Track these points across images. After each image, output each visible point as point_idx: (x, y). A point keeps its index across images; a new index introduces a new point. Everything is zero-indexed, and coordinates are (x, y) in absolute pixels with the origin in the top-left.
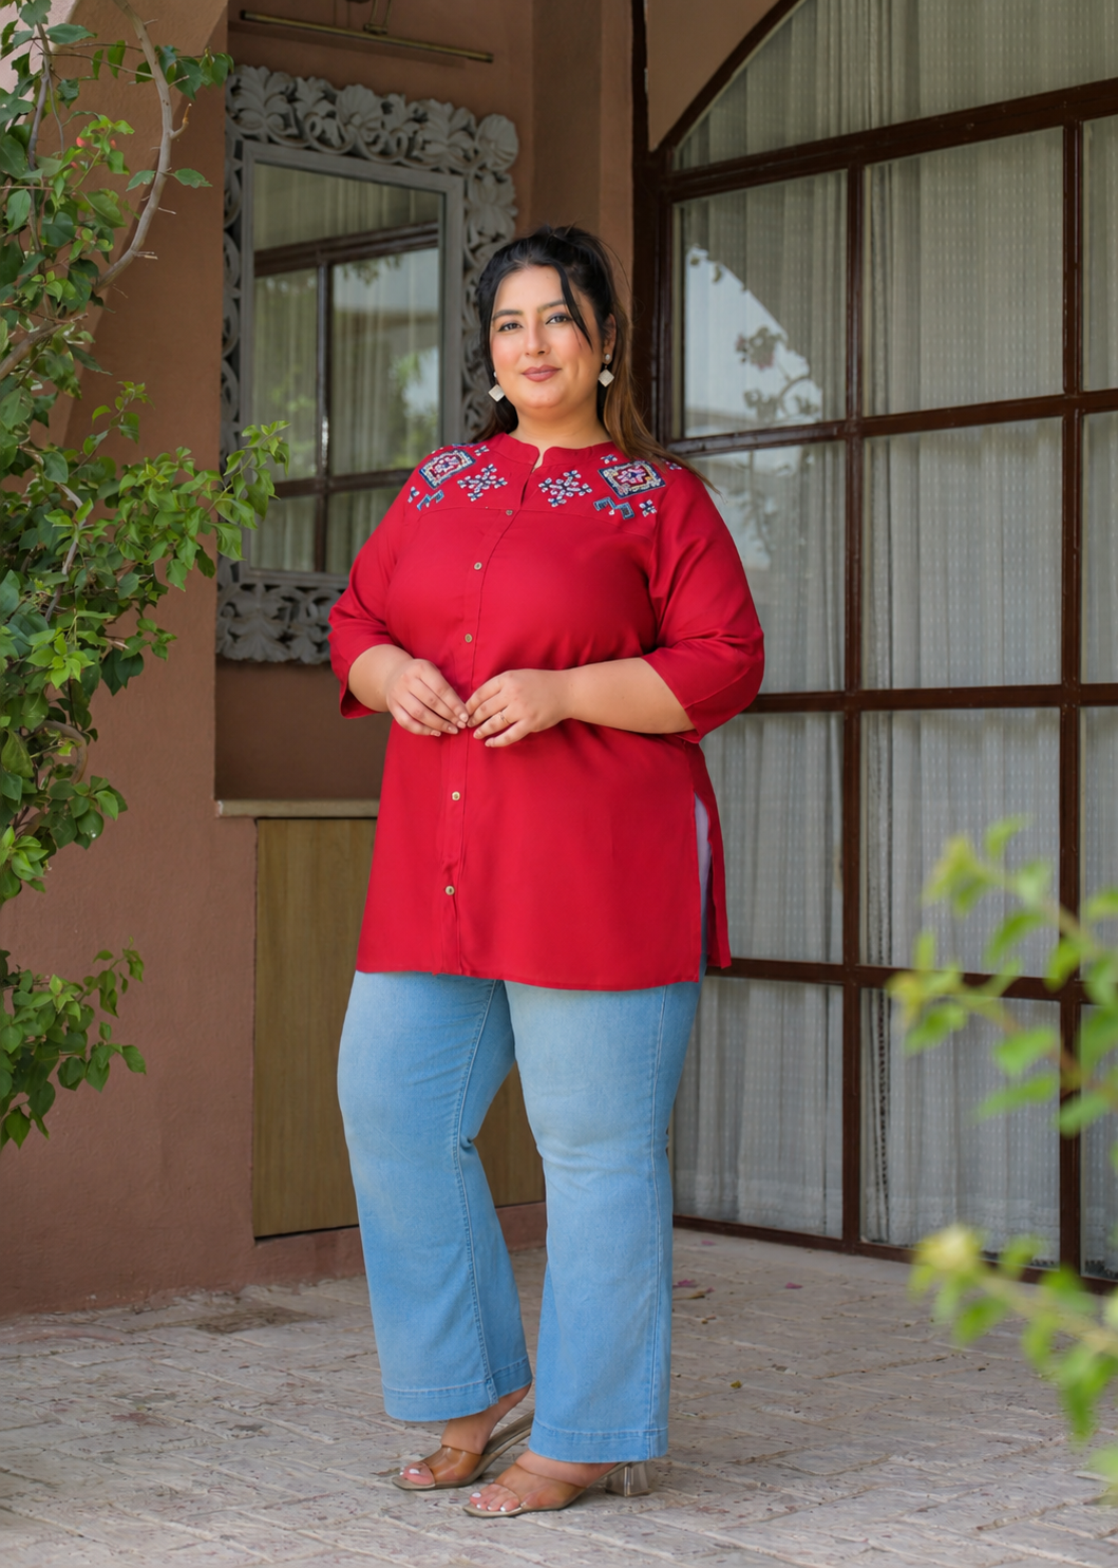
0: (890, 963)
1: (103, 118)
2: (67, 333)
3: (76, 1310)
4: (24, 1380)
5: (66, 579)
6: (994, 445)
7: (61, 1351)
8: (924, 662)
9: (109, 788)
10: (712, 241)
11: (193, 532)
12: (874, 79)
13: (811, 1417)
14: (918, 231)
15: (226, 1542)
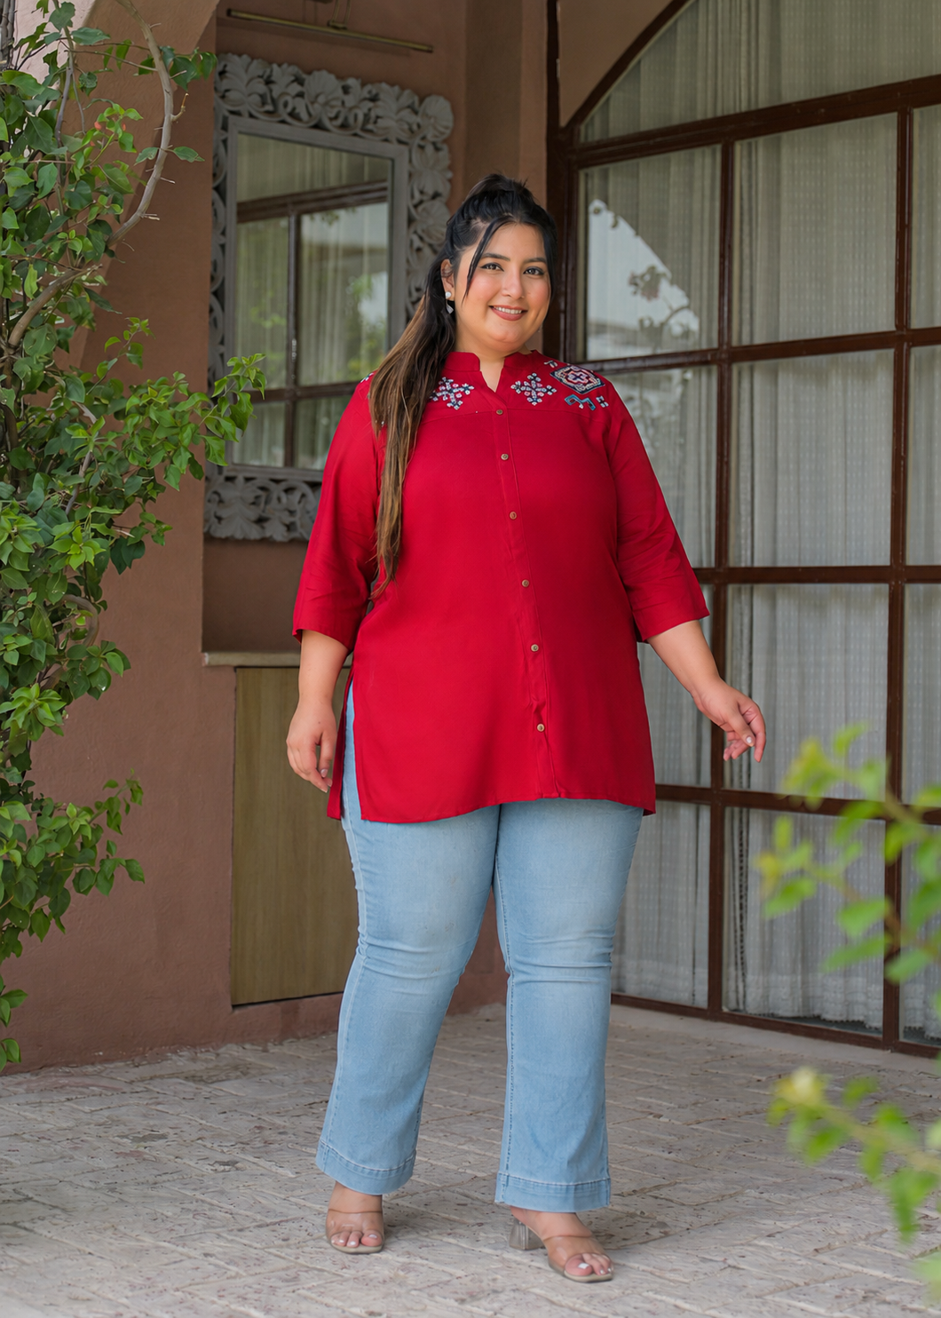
0: (749, 786)
1: (116, 106)
2: (84, 278)
3: (87, 1064)
5: (83, 481)
6: (840, 371)
7: (74, 1097)
8: (780, 546)
9: (114, 651)
10: (611, 197)
11: (186, 442)
12: (743, 72)
13: (681, 1157)
14: (778, 196)
15: (208, 1258)
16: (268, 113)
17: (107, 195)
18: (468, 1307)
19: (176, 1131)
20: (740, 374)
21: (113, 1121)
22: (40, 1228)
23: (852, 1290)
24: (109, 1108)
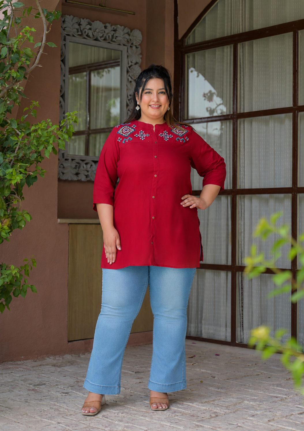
1: (27, 27)
3: (18, 361)
4: (3, 380)
5: (16, 155)
6: (272, 121)
7: (14, 372)
8: (253, 181)
11: (51, 142)
14: (253, 61)
15: (59, 424)
16: (79, 35)
17: (24, 58)
19: (48, 382)
20: (240, 123)
21: (27, 379)
22: (2, 414)
24: (25, 375)
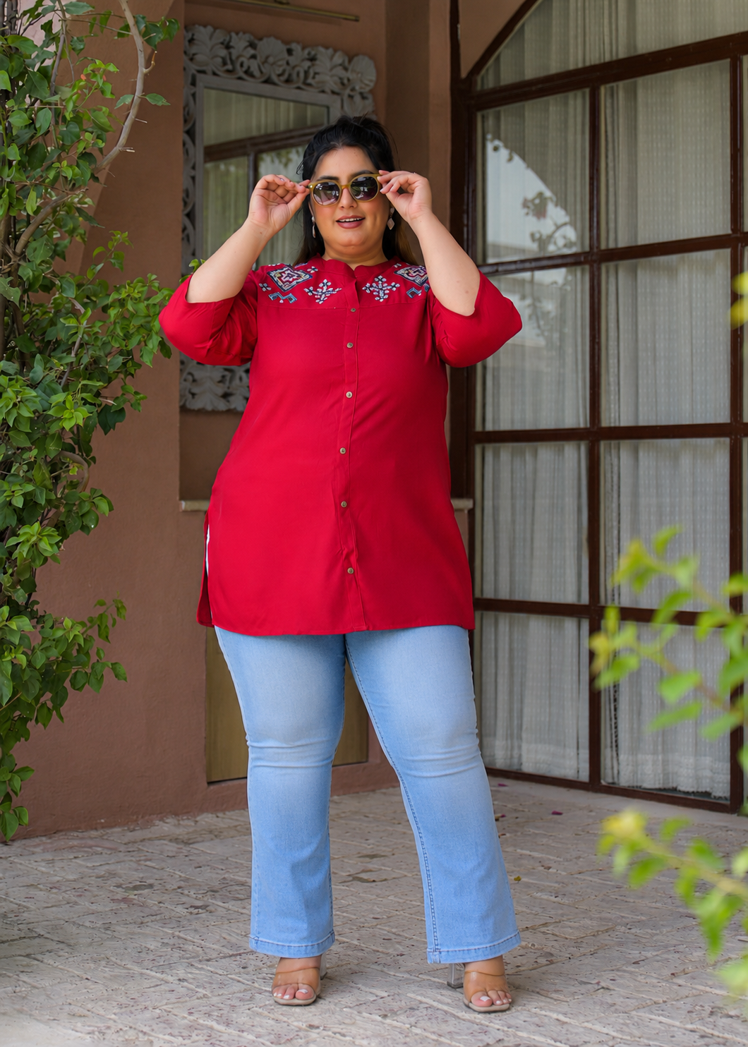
0: (619, 603)
1: (98, 62)
2: (76, 200)
3: (92, 829)
4: (56, 875)
5: (74, 360)
6: (686, 267)
7: (80, 856)
8: (641, 409)
9: (102, 496)
10: (502, 135)
12: (606, 30)
13: (565, 901)
14: (635, 128)
15: (182, 983)
16: (228, 71)
17: (92, 133)
18: (388, 1021)
19: (160, 882)
20: (607, 272)
21: (110, 873)
22: (48, 959)
23: (701, 1006)
24: (108, 864)
